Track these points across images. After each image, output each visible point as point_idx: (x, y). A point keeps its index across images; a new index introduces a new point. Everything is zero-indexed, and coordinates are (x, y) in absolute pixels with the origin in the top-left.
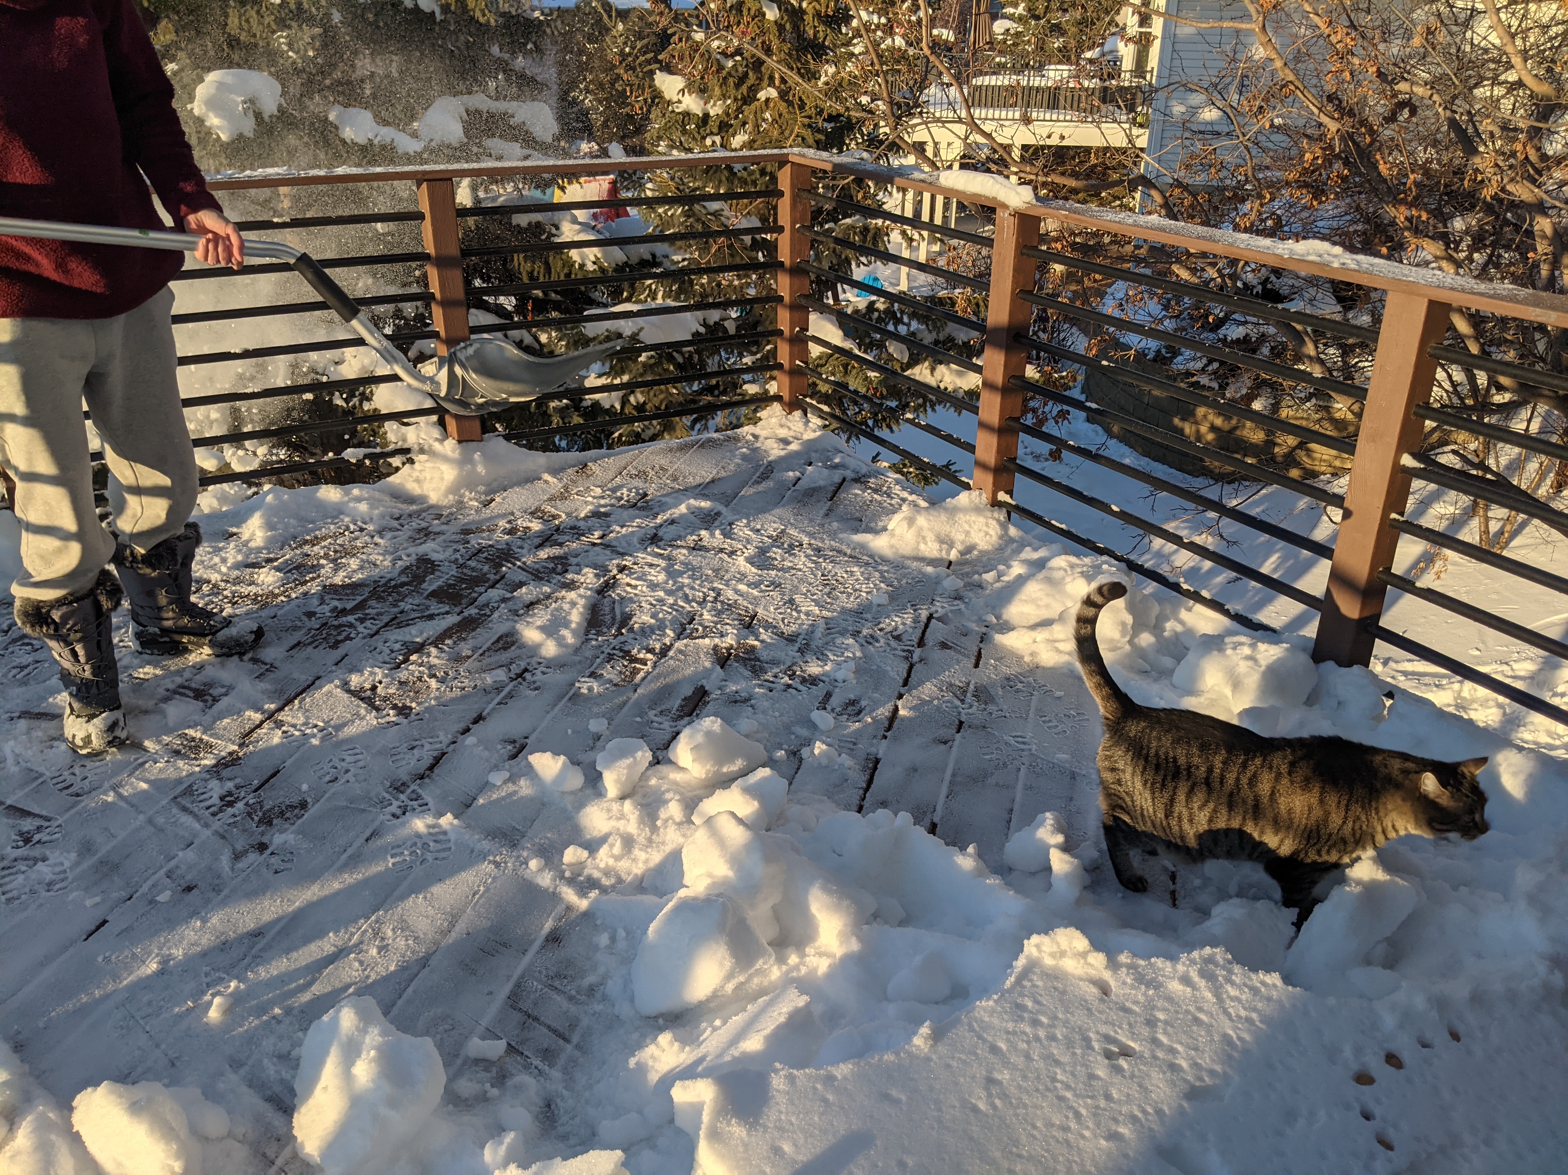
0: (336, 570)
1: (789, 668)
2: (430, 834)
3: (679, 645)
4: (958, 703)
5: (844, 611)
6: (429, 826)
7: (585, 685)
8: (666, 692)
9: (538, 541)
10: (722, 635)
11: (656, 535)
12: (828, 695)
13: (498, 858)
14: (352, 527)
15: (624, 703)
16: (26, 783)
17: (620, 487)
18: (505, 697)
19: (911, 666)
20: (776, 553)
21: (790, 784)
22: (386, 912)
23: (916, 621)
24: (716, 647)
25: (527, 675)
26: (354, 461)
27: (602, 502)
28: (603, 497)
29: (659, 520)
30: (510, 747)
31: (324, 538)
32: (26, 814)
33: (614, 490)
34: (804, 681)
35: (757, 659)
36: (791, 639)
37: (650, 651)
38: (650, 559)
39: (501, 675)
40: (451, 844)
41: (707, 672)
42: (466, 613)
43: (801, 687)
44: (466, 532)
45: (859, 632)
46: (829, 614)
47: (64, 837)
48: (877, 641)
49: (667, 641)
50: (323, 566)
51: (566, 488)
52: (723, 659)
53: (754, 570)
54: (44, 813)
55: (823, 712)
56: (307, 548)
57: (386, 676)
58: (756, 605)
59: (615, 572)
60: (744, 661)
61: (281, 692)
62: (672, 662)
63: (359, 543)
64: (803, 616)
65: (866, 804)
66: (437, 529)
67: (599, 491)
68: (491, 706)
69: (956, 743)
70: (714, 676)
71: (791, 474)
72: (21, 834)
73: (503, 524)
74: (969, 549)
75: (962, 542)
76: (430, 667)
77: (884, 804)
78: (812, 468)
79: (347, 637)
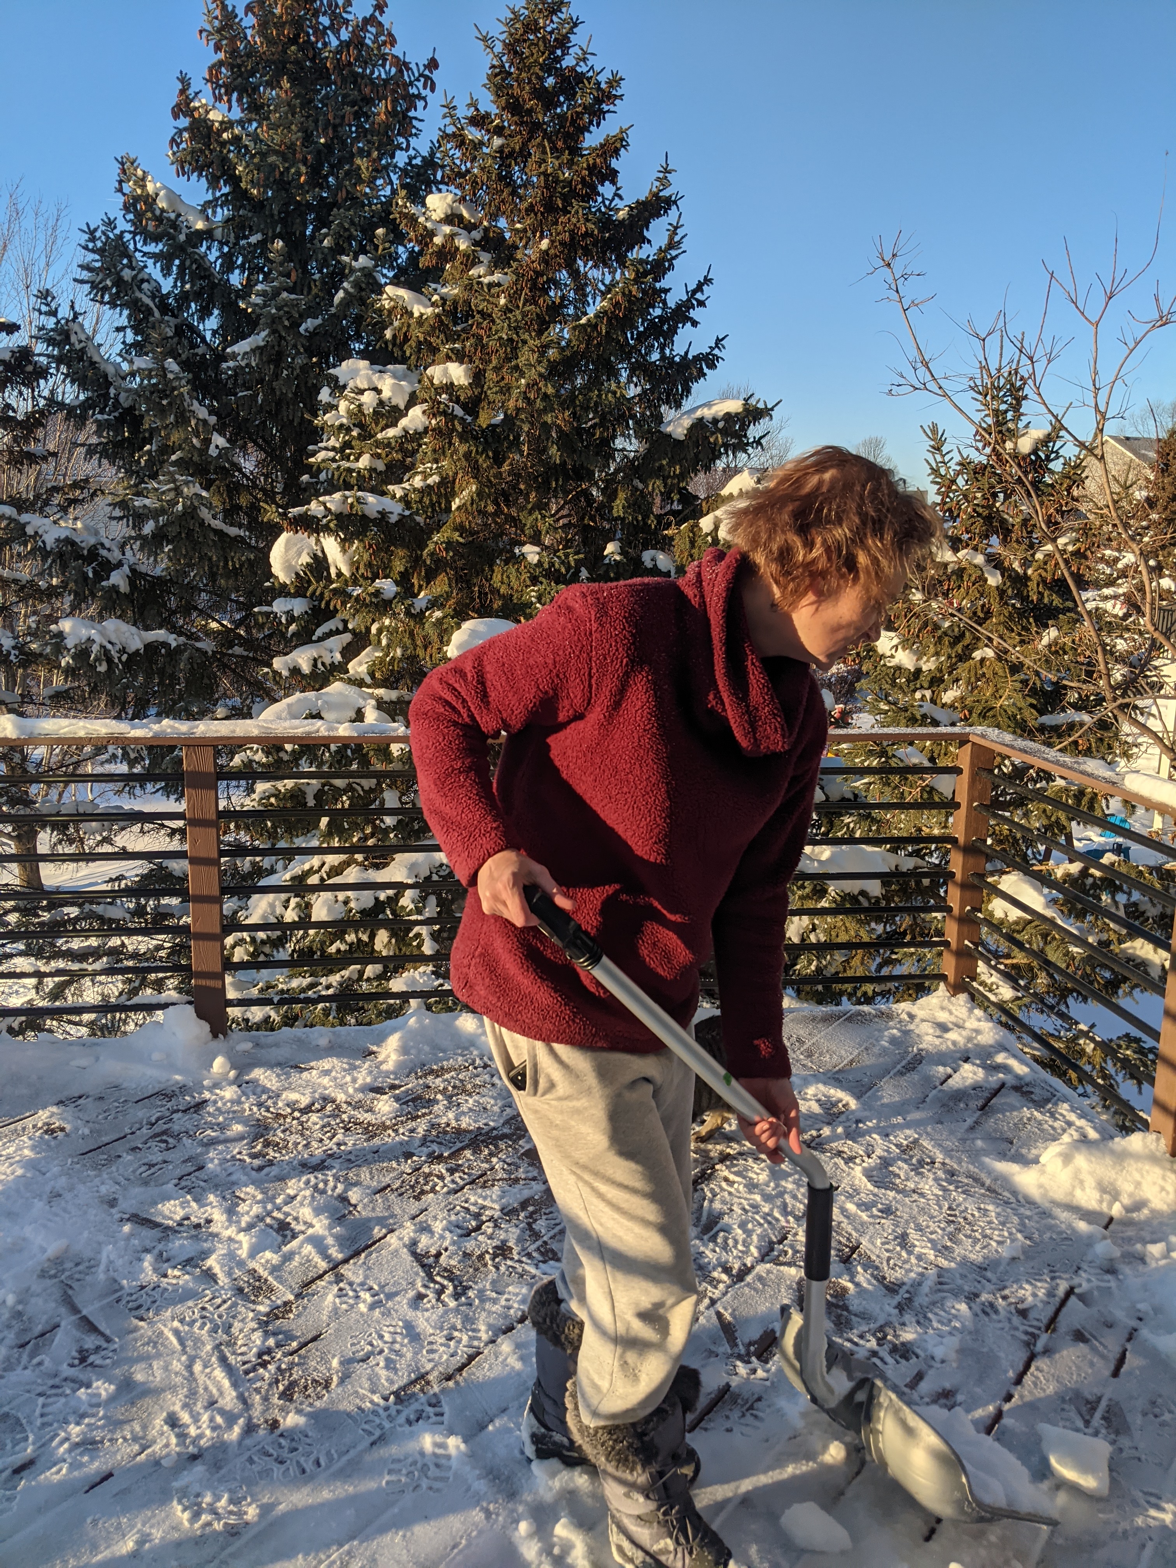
0: (448, 1108)
1: (881, 1329)
2: (435, 1454)
3: (761, 1269)
5: (965, 1262)
6: (436, 1445)
12: (918, 1378)
13: (491, 1507)
16: (107, 1295)
19: (1031, 1358)
20: (901, 1168)
22: (362, 1542)
23: (1051, 1294)
31: (449, 1070)
32: (93, 1328)
34: (894, 1349)
35: (845, 1308)
36: (892, 1288)
37: (727, 1270)
40: (450, 1474)
45: (977, 1295)
46: (943, 1263)
47: (114, 1364)
48: (996, 1312)
49: (749, 1261)
50: (438, 1102)
53: (870, 1186)
54: (108, 1332)
56: (430, 1079)
57: (454, 1243)
58: (862, 1233)
61: (353, 1241)
62: (747, 1290)
64: (913, 1260)
71: (941, 1069)
72: (81, 1351)
74: (1138, 1205)
75: (1131, 1195)
78: (967, 1066)
79: (433, 1190)
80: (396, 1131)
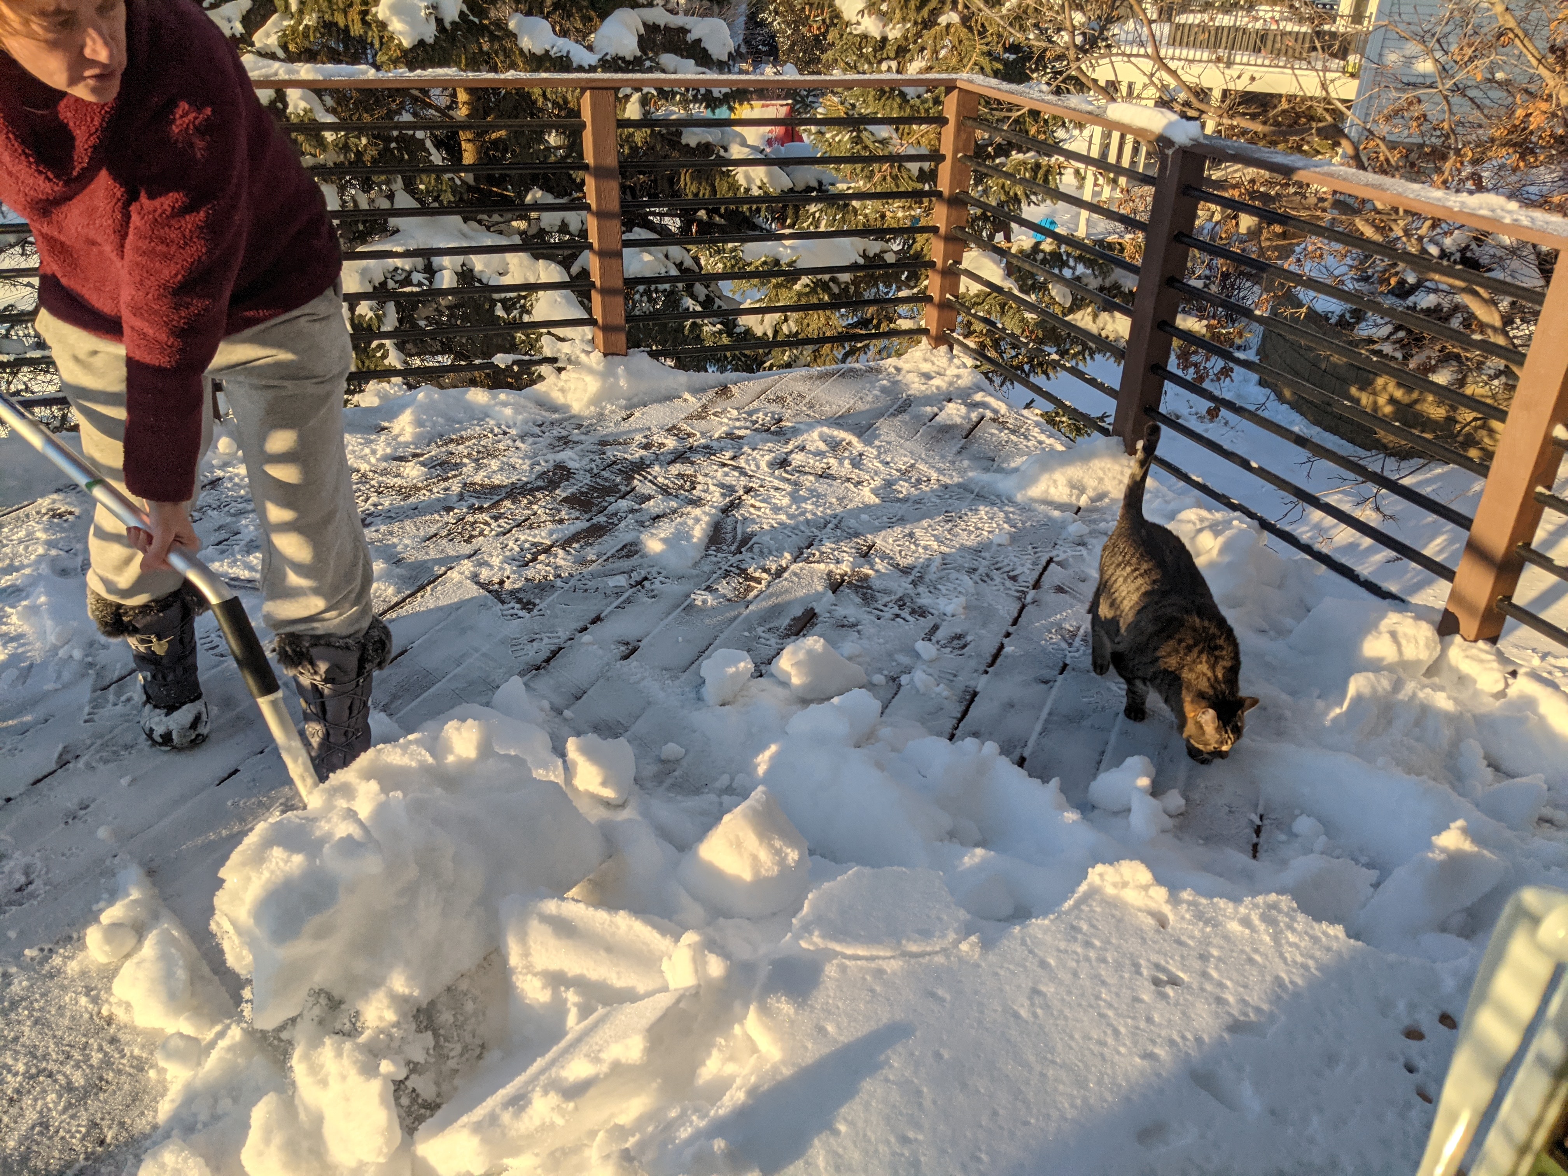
0: (477, 470)
1: (900, 599)
3: (794, 567)
4: (1064, 645)
5: (963, 548)
7: (701, 598)
8: (777, 610)
9: (670, 457)
10: (838, 562)
11: (785, 460)
12: (936, 628)
14: (496, 430)
15: (735, 618)
17: (756, 411)
18: (624, 602)
19: (1023, 607)
21: (885, 707)
23: (1035, 563)
24: (830, 572)
25: (647, 583)
26: (503, 366)
27: (737, 424)
28: (738, 420)
29: (790, 447)
30: (623, 648)
31: (469, 438)
33: (750, 414)
34: (914, 612)
35: (869, 588)
36: (906, 571)
37: (766, 571)
38: (776, 483)
39: (621, 581)
41: (819, 596)
42: (595, 521)
43: (909, 618)
44: (604, 443)
45: (975, 570)
46: (946, 549)
48: (993, 580)
49: (784, 563)
50: (465, 465)
51: (704, 407)
52: (835, 585)
53: (878, 501)
55: (927, 643)
56: (452, 447)
57: (514, 572)
58: (876, 536)
59: (741, 492)
60: (856, 588)
61: (416, 578)
62: (785, 583)
63: (501, 446)
64: (921, 550)
65: (958, 733)
66: (576, 439)
67: (735, 412)
68: (609, 609)
69: (1058, 684)
70: (824, 600)
71: (928, 409)
73: (639, 438)
76: (556, 568)
77: (975, 734)
78: (950, 405)
79: (481, 534)
80: (431, 491)
